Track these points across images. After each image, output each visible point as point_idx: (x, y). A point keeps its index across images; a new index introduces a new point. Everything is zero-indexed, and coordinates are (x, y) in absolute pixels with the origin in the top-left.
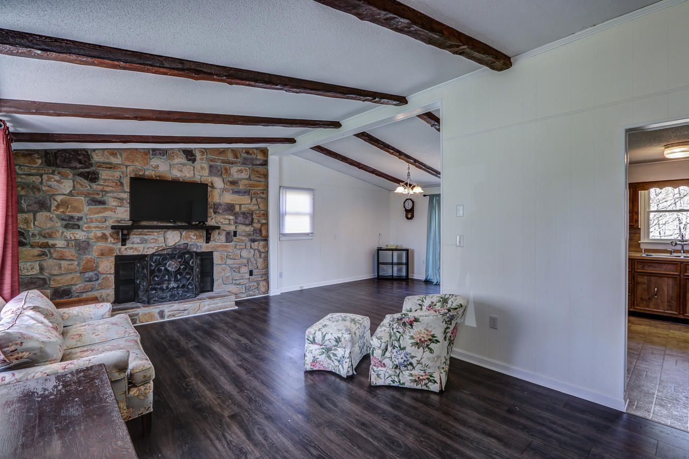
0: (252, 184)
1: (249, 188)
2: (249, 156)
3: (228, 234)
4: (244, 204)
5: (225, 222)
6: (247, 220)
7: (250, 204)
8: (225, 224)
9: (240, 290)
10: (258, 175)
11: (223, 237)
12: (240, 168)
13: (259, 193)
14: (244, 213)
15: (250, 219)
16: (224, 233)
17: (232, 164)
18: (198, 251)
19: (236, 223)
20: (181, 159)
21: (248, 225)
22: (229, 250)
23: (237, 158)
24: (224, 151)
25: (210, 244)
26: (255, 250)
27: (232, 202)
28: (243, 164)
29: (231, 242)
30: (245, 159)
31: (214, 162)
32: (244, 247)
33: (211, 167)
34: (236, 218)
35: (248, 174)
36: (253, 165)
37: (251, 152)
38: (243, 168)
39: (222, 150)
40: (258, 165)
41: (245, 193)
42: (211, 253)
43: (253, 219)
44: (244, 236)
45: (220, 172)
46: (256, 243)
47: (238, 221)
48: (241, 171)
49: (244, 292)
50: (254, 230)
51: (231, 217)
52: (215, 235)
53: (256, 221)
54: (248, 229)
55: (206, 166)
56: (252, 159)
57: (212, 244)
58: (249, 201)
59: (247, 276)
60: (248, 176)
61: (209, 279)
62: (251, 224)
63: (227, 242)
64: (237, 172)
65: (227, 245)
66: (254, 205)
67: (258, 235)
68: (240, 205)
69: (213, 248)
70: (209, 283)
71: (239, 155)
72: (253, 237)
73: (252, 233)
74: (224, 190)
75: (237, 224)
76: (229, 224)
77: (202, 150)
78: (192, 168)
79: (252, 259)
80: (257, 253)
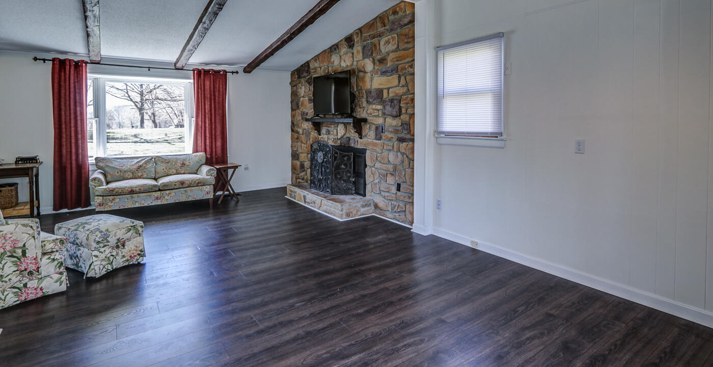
0: (399, 57)
1: (397, 63)
2: (396, 16)
3: (377, 128)
4: (391, 88)
5: (375, 114)
6: (394, 110)
7: (398, 86)
8: (374, 116)
9: (387, 206)
10: (406, 40)
11: (372, 134)
12: (387, 38)
13: (406, 67)
14: (392, 101)
15: (397, 107)
16: (374, 127)
17: (380, 36)
18: (356, 147)
19: (384, 114)
20: (344, 49)
21: (396, 117)
22: (378, 150)
23: (385, 26)
24: (373, 23)
25: (363, 140)
26: (403, 154)
27: (380, 87)
28: (392, 30)
29: (381, 140)
30: (393, 23)
31: (366, 41)
32: (391, 148)
33: (364, 48)
34: (384, 107)
35: (395, 43)
36: (402, 26)
37: (398, 9)
38: (390, 37)
39: (371, 22)
40: (406, 25)
41: (392, 71)
42: (363, 151)
43: (400, 108)
44: (391, 132)
45: (370, 51)
46: (404, 144)
47: (386, 112)
48: (388, 42)
49: (390, 210)
50: (402, 124)
51: (379, 107)
52: (366, 129)
53: (403, 111)
54: (395, 122)
55: (360, 48)
56: (400, 19)
57: (364, 140)
58: (396, 82)
59: (394, 189)
60: (395, 46)
61: (362, 181)
62: (400, 116)
63: (376, 139)
64: (385, 44)
65: (376, 143)
66: (403, 86)
67: (406, 132)
68: (388, 89)
69: (365, 144)
70: (362, 186)
71: (386, 21)
72: (402, 135)
73: (400, 128)
74: (374, 72)
75: (386, 116)
76: (378, 116)
77: (357, 31)
78: (351, 55)
79: (400, 167)
80: (406, 158)
